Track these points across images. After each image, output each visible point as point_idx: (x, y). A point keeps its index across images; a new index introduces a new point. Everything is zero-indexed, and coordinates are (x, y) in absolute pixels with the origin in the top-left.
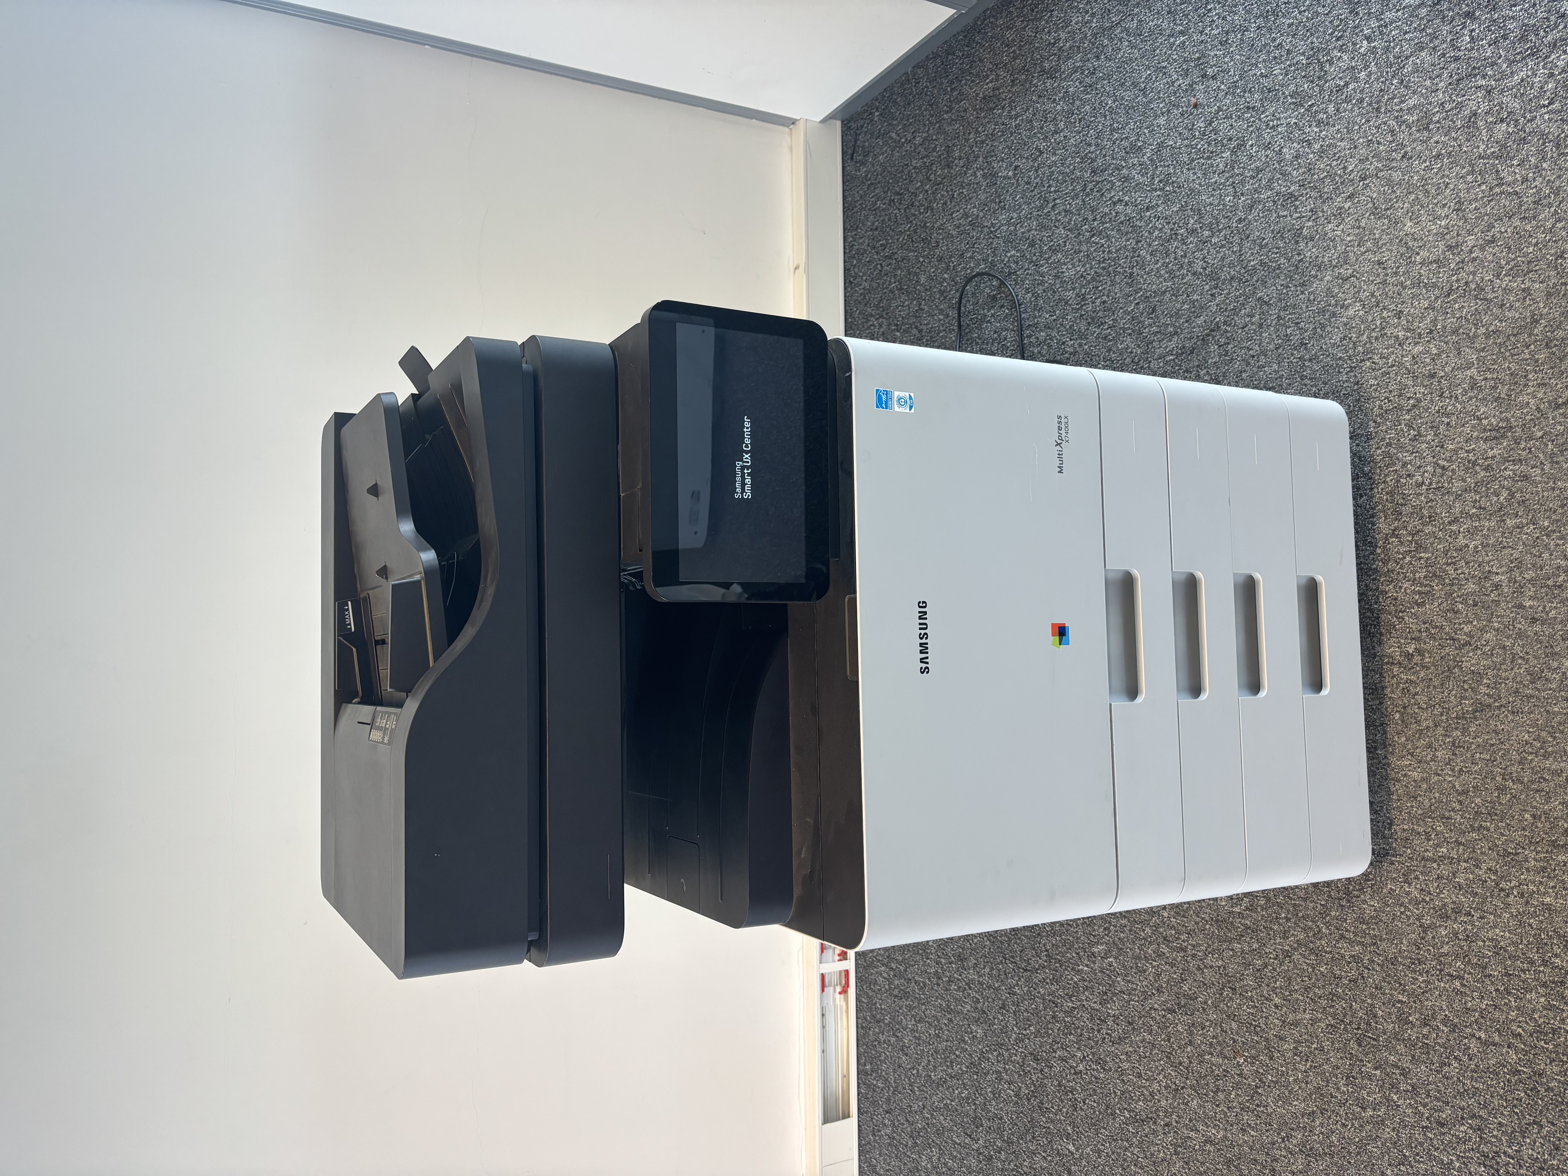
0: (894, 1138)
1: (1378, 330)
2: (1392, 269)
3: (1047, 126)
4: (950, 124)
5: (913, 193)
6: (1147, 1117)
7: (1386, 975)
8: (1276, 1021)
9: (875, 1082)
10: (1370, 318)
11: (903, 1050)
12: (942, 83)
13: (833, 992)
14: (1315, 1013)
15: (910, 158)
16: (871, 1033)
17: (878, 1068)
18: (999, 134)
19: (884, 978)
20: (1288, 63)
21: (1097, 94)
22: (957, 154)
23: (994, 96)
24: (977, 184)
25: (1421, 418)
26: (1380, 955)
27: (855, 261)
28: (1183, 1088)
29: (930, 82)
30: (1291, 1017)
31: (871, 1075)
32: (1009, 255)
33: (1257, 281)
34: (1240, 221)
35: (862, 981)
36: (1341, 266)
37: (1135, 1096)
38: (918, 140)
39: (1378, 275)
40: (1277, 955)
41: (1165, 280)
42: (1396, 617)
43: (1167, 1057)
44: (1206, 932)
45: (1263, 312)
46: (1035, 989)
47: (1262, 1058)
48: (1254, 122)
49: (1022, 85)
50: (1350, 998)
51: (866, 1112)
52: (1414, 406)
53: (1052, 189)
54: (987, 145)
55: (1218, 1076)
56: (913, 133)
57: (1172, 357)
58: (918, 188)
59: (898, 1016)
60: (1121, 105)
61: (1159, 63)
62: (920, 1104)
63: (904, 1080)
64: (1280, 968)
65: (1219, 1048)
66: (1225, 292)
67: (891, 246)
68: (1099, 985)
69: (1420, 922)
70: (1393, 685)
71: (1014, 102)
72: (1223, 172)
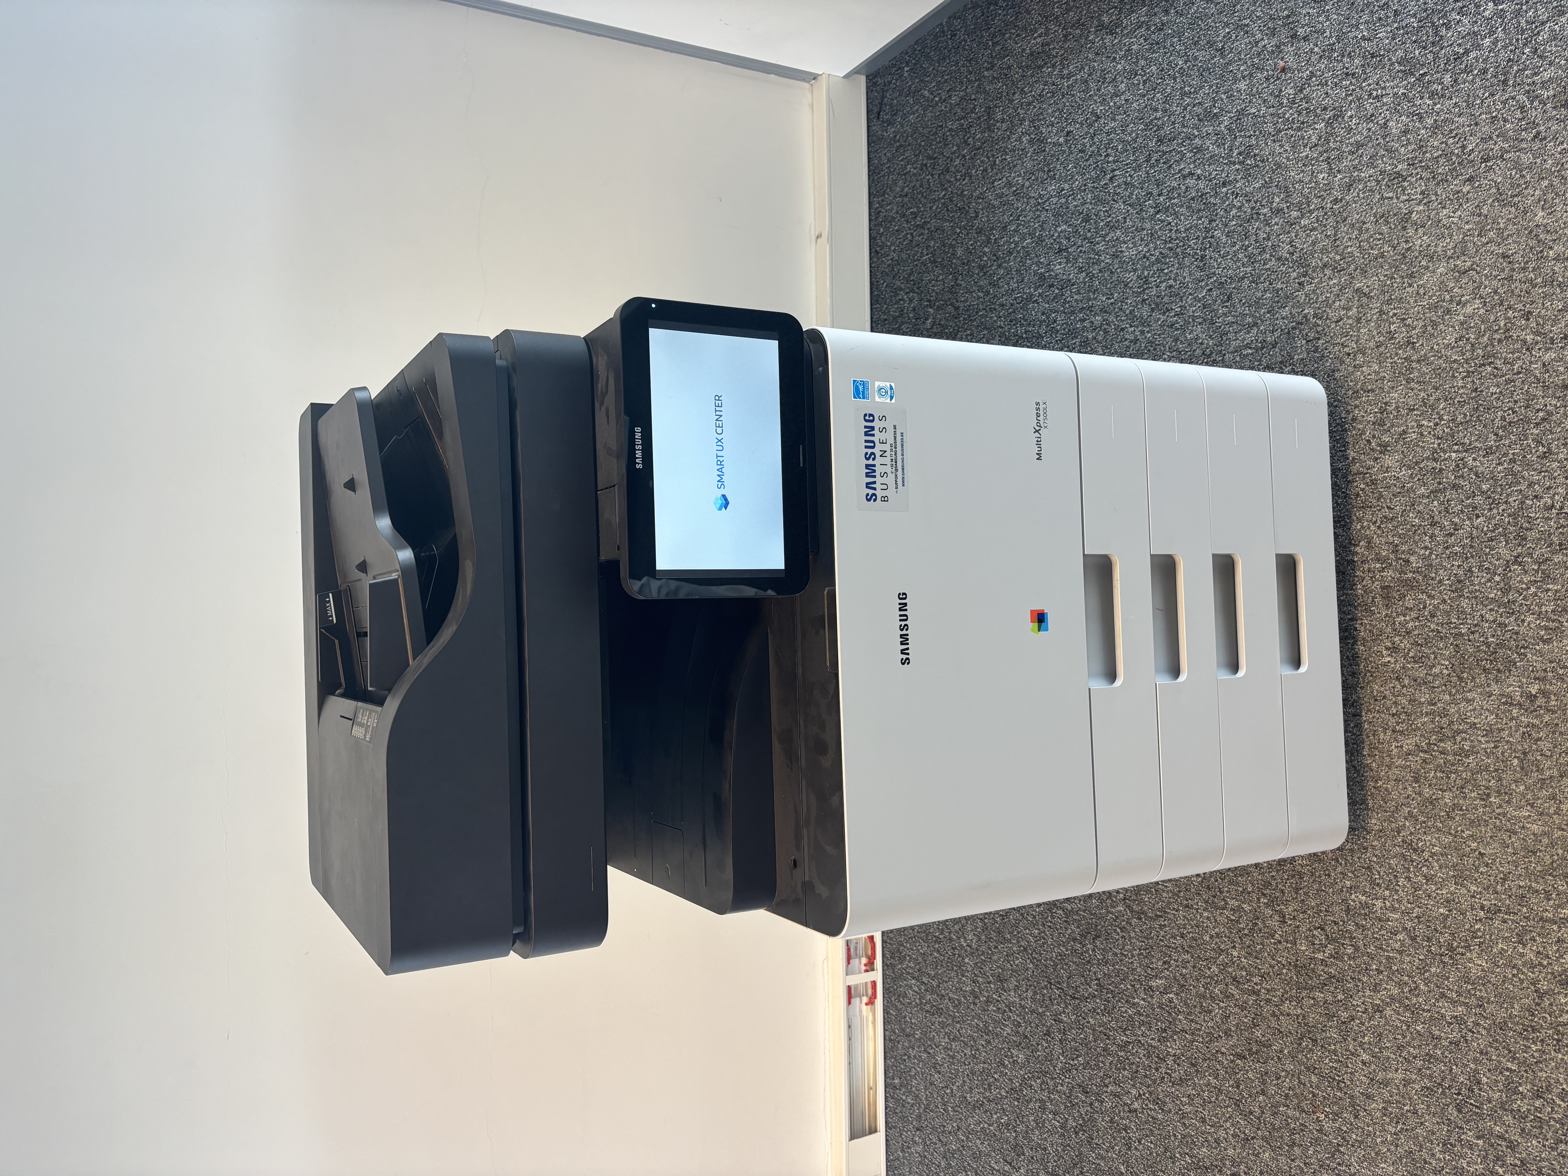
0: (925, 1157)
1: (1501, 331)
2: (1520, 263)
3: (1105, 88)
4: (991, 82)
5: (948, 158)
6: (1212, 1165)
7: (1493, 1040)
8: (1363, 1078)
9: (904, 1098)
10: (1492, 318)
11: (935, 1068)
12: (982, 36)
13: (860, 1004)
14: (1408, 1073)
15: (945, 119)
16: (900, 1046)
17: (907, 1083)
18: (1049, 95)
19: (915, 992)
20: (1396, 25)
21: (1165, 53)
22: (999, 116)
23: (1043, 52)
24: (1022, 150)
25: (1552, 433)
26: (1487, 1018)
27: (882, 230)
28: (1253, 1138)
29: (968, 35)
30: (1380, 1076)
31: (900, 1090)
32: (1059, 230)
33: (1356, 270)
34: (1336, 201)
35: (890, 992)
36: (1458, 257)
37: (1198, 1141)
38: (954, 100)
39: (1503, 270)
40: (1366, 1009)
41: (1243, 265)
42: (1517, 653)
43: (1235, 1104)
44: (1283, 977)
45: (1362, 305)
46: (1084, 1018)
47: (1345, 1115)
48: (1353, 90)
49: (1076, 41)
50: (1450, 1061)
51: (895, 1127)
52: (1544, 420)
53: (1111, 159)
54: (1035, 107)
55: (1295, 1130)
56: (948, 91)
57: (1250, 351)
58: (954, 153)
59: (930, 1032)
60: (1194, 66)
61: (1239, 20)
62: (955, 1125)
63: (937, 1099)
64: (1369, 1022)
65: (1296, 1101)
66: (1316, 281)
67: (923, 215)
68: (1158, 1021)
69: (1535, 987)
70: (1511, 727)
71: (1066, 60)
72: (1316, 145)
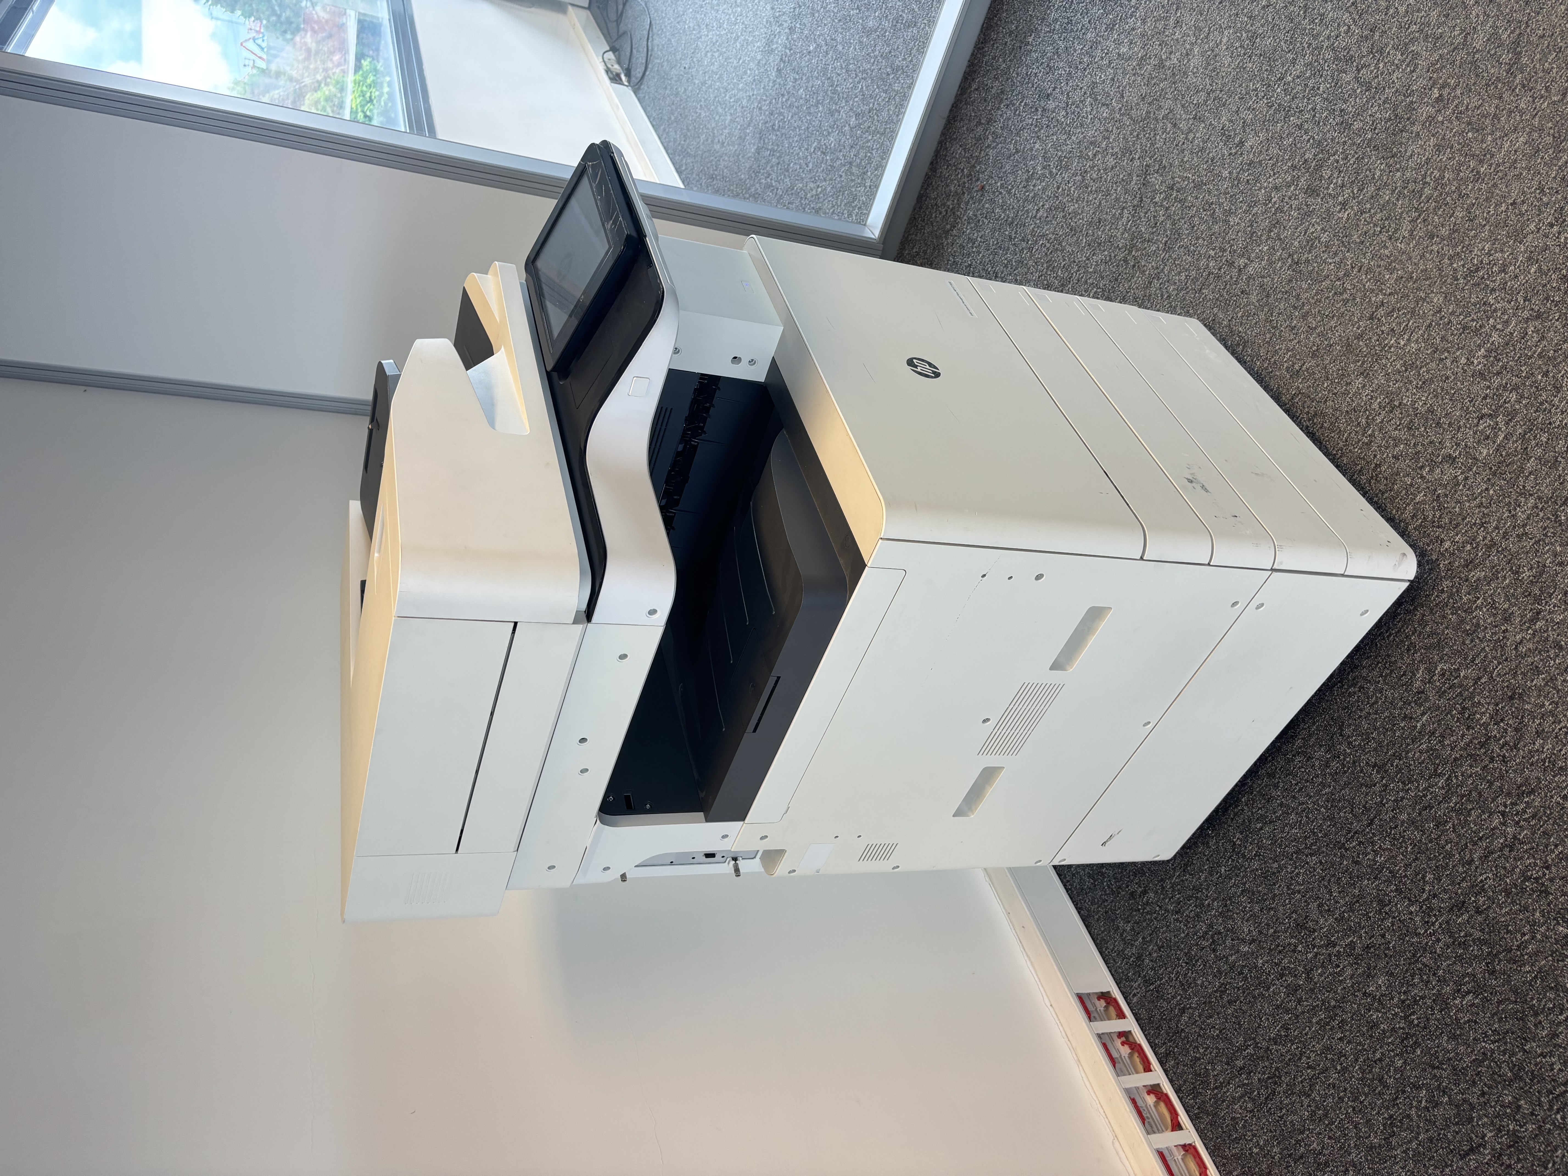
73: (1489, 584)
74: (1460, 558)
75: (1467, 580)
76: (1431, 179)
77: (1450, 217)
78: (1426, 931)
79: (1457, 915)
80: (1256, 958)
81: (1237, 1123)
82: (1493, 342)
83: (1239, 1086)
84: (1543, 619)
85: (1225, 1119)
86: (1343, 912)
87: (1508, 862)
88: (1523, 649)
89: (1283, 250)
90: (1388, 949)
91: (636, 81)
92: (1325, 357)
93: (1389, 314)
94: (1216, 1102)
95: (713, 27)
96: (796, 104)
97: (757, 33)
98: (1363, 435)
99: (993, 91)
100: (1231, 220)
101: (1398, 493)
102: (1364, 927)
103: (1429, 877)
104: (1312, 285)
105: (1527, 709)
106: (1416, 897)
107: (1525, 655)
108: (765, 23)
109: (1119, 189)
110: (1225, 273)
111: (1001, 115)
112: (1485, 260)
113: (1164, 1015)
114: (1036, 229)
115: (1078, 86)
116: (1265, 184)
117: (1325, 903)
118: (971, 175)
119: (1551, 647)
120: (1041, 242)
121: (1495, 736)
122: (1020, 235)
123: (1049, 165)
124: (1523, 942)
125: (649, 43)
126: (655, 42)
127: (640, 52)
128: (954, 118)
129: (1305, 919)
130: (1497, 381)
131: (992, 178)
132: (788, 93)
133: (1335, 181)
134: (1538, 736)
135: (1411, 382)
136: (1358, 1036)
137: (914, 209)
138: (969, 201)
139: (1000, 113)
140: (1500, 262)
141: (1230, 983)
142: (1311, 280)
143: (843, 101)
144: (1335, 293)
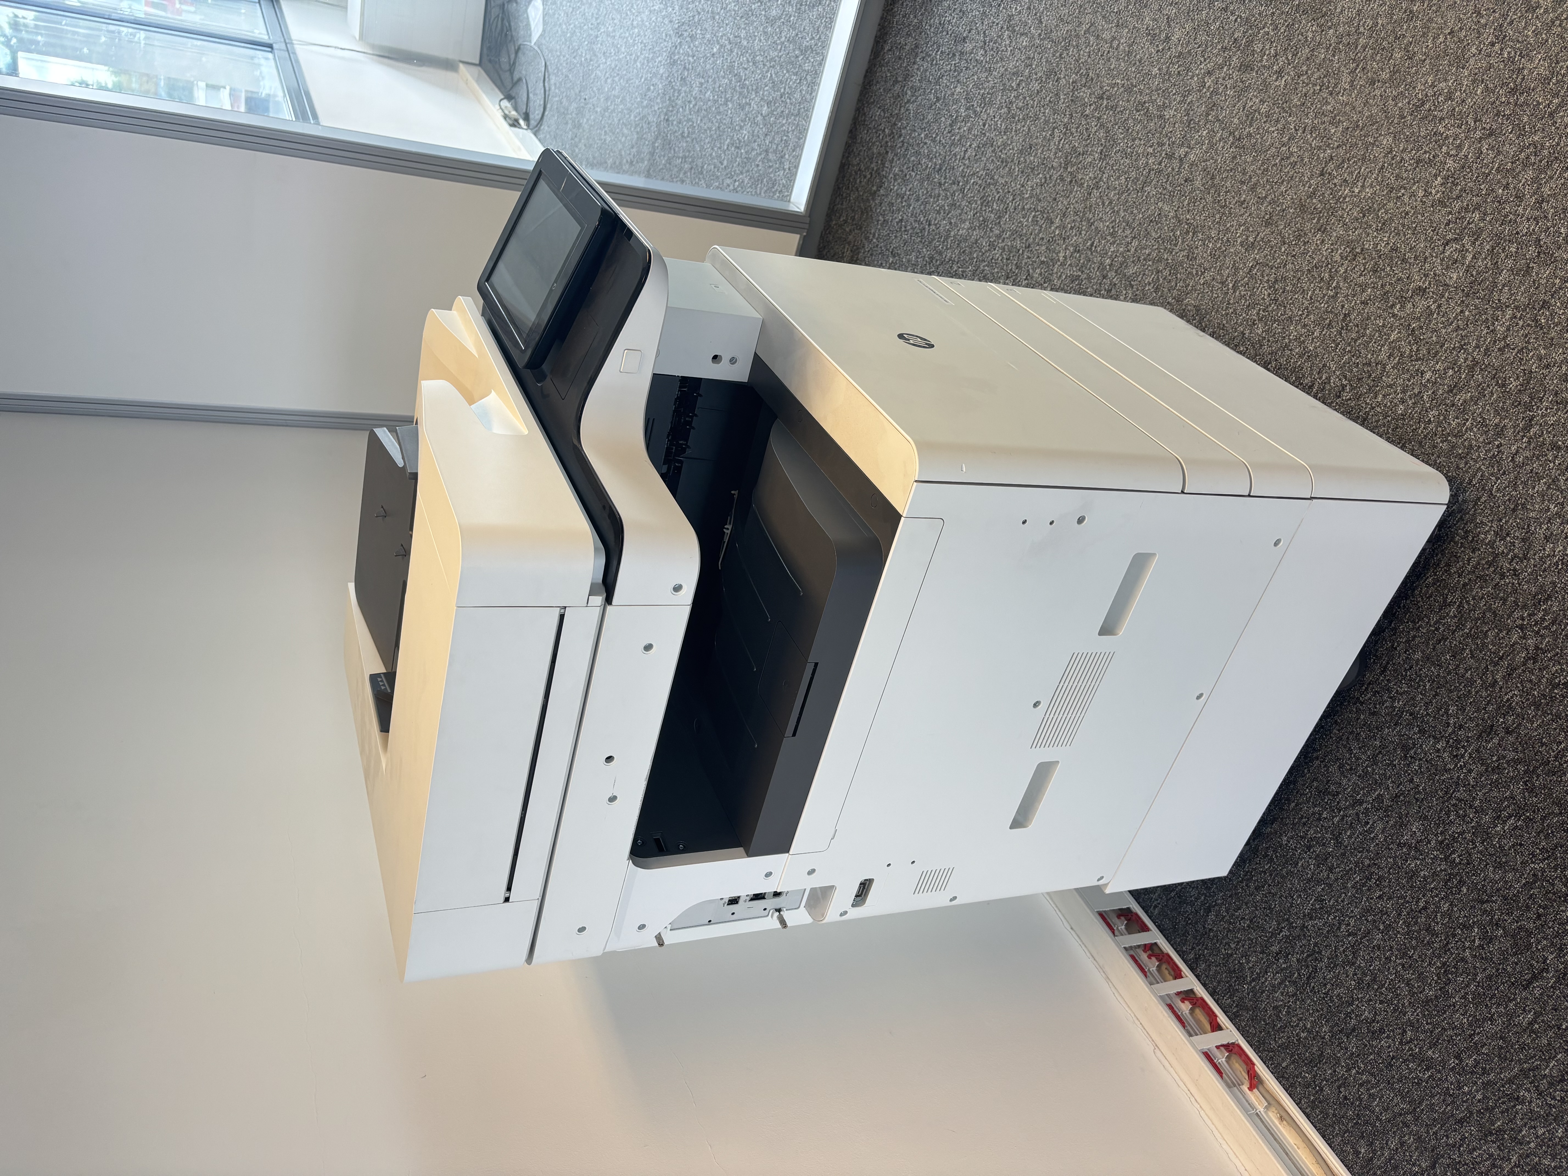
3: (895, 206)
11: (1373, 1034)
16: (1326, 1091)
19: (1279, 986)
21: (913, 145)
73: (1476, 404)
74: (1444, 385)
75: (1453, 405)
76: (1365, 29)
77: (1389, 60)
78: (1456, 765)
79: (1486, 740)
80: (1279, 837)
81: (1280, 1011)
82: (1448, 169)
83: (1277, 973)
84: (1536, 424)
85: (1266, 1011)
86: (1366, 767)
87: (1533, 674)
88: (1519, 459)
89: (1223, 130)
90: (1419, 792)
91: (536, 124)
92: (1279, 223)
93: (1338, 167)
94: (1255, 995)
95: (611, 53)
96: (705, 107)
97: (657, 49)
98: (1328, 289)
99: (907, 48)
100: (1165, 113)
101: (1371, 337)
102: (1390, 777)
103: (1452, 709)
104: (1257, 156)
105: (1532, 518)
106: (1440, 733)
107: (1523, 464)
108: (664, 37)
109: (1047, 111)
110: (1165, 166)
111: (918, 69)
112: (1430, 92)
113: (1189, 919)
114: (965, 170)
115: (994, 23)
116: (1197, 72)
117: (1346, 763)
118: (893, 133)
119: (1548, 450)
120: (972, 181)
121: (1503, 552)
122: (950, 179)
123: (973, 105)
124: (1560, 752)
125: (546, 84)
126: (552, 82)
127: (537, 95)
128: (869, 83)
129: (1327, 784)
130: (1457, 205)
131: (915, 131)
132: (695, 98)
133: (1267, 52)
134: (1548, 541)
135: (1371, 226)
136: (1398, 890)
137: (837, 180)
138: (893, 159)
139: (916, 67)
140: (1445, 91)
141: (1256, 869)
142: (1256, 152)
143: (753, 93)
144: (1282, 159)
